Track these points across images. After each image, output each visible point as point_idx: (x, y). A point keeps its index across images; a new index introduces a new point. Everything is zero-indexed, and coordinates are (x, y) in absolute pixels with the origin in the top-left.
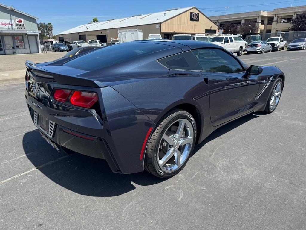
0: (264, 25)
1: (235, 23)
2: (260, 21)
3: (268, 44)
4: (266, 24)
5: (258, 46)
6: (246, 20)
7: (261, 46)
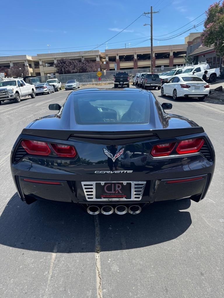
0: (33, 68)
1: (4, 66)
2: (28, 65)
3: (50, 85)
4: (34, 68)
5: (44, 88)
6: (13, 63)
7: (46, 87)
